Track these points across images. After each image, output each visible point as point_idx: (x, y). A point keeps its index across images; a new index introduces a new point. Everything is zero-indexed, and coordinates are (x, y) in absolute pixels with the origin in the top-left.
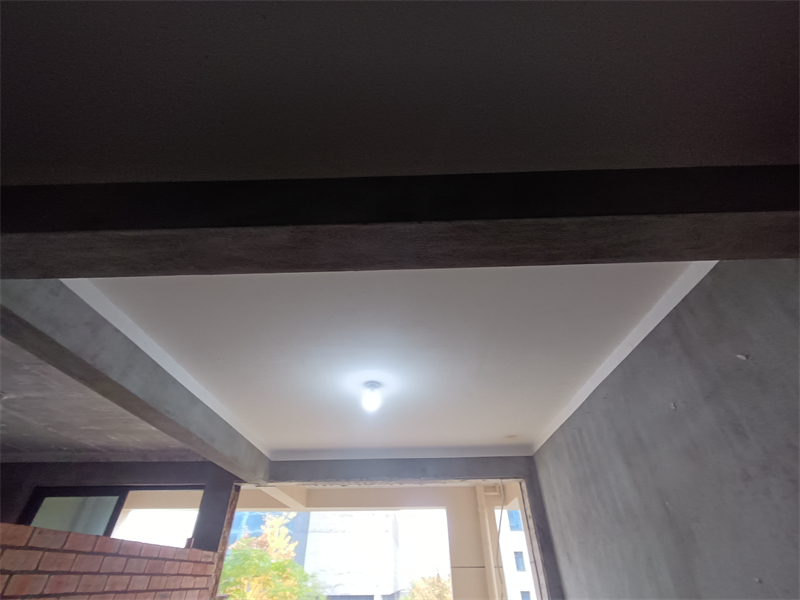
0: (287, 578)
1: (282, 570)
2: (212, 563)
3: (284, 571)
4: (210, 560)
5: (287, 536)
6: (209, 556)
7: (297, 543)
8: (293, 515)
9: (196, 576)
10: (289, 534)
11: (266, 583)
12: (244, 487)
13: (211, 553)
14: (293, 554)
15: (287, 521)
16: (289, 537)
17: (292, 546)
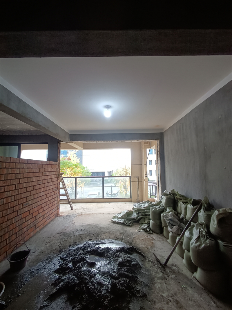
0: (78, 168)
1: (76, 166)
2: (57, 165)
3: (77, 166)
4: (56, 164)
5: (76, 157)
6: (55, 163)
7: (80, 159)
8: (77, 151)
9: (53, 168)
10: (77, 156)
11: (72, 170)
12: (61, 143)
13: (56, 162)
14: (79, 162)
15: (75, 152)
16: (77, 157)
17: (79, 160)
